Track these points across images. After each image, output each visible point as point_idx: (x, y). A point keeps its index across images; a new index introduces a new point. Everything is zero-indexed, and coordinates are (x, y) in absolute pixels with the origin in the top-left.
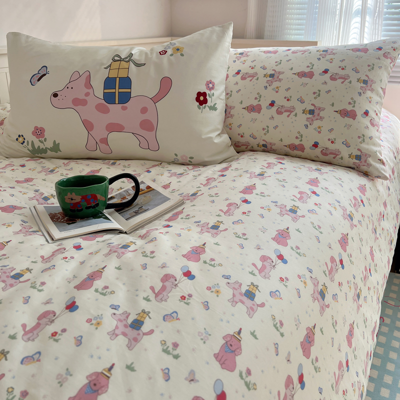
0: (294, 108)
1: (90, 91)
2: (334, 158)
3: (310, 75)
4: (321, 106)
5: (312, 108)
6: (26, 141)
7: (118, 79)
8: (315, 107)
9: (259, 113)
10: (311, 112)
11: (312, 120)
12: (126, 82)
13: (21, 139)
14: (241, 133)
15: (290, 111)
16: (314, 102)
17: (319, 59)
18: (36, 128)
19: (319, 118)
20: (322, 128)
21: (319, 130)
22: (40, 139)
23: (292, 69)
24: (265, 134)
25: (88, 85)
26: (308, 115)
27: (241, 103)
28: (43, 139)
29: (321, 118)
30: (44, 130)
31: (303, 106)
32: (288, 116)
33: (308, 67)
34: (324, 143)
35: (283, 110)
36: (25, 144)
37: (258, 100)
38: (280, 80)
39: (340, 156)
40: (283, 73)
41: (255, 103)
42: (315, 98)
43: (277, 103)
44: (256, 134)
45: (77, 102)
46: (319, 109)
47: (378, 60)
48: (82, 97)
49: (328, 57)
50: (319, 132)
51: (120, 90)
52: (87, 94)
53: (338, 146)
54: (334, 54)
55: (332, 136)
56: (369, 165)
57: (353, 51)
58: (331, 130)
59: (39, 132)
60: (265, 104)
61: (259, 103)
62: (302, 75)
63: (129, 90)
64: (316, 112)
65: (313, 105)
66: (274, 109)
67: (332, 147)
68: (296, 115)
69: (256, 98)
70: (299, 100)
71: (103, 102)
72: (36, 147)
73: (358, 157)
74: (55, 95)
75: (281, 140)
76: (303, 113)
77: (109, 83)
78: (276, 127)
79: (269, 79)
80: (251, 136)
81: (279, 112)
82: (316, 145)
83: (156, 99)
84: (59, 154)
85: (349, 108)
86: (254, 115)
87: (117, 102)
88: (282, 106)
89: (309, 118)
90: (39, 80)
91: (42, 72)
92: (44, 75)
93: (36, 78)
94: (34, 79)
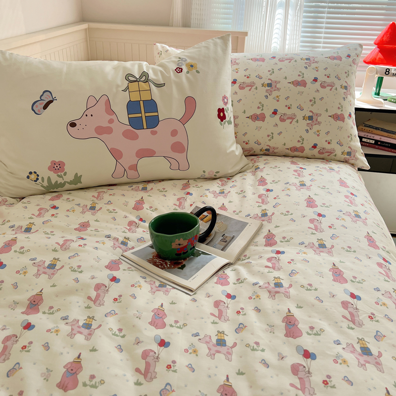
0: (295, 115)
1: (114, 117)
2: (329, 155)
3: (303, 84)
4: (318, 112)
5: (311, 114)
6: (40, 178)
7: (141, 102)
8: (313, 113)
9: (263, 121)
10: (310, 118)
11: (312, 125)
12: (151, 105)
13: (33, 177)
14: (246, 140)
15: (292, 118)
16: (312, 109)
17: (306, 68)
18: (54, 163)
19: (317, 123)
20: (320, 132)
21: (318, 133)
22: (59, 174)
23: (286, 78)
24: (270, 140)
25: (109, 110)
26: (308, 120)
27: (244, 112)
28: (62, 174)
29: (319, 123)
30: (64, 164)
31: (303, 113)
32: (291, 123)
33: (299, 75)
34: (322, 144)
35: (285, 118)
36: (40, 180)
37: (261, 109)
38: (278, 89)
39: (335, 154)
40: (280, 82)
41: (259, 112)
42: (312, 105)
43: (279, 112)
44: (260, 141)
45: (101, 131)
46: (317, 115)
47: (350, 67)
48: (105, 124)
49: (314, 65)
50: (318, 135)
51: (147, 115)
52: (111, 121)
53: (334, 146)
54: (316, 62)
55: (328, 139)
56: (357, 159)
57: (331, 59)
58: (328, 133)
59: (57, 167)
60: (268, 112)
61: (262, 112)
62: (296, 83)
63: (156, 114)
64: (315, 118)
65: (311, 111)
66: (277, 117)
67: (328, 147)
68: (297, 121)
69: (259, 108)
70: (299, 107)
71: (130, 128)
72: (53, 182)
73: (349, 154)
74: (73, 125)
75: (285, 144)
76: (304, 119)
77: (132, 107)
78: (280, 133)
79: (267, 88)
80: (256, 142)
81: (282, 120)
82: (315, 147)
83: (184, 120)
84: (79, 185)
85: (339, 112)
86: (259, 123)
87: (145, 127)
88: (284, 114)
89: (309, 124)
90: (45, 107)
91: (47, 98)
92: (51, 102)
93: (40, 106)
94: (37, 106)
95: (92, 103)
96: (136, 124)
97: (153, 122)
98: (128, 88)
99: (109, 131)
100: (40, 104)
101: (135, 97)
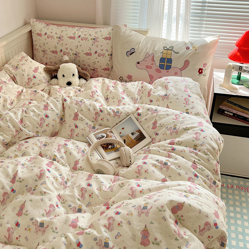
1: (154, 63)
7: (166, 59)
12: (170, 61)
13: (121, 79)
18: (129, 75)
25: (153, 60)
28: (131, 80)
30: (132, 77)
36: (123, 80)
45: (148, 67)
48: (150, 65)
51: (167, 64)
52: (152, 64)
59: (130, 77)
63: (171, 64)
71: (159, 68)
74: (138, 63)
77: (162, 60)
83: (182, 69)
87: (165, 69)
90: (131, 54)
91: (132, 51)
92: (133, 53)
93: (129, 53)
94: (128, 53)
95: (147, 56)
96: (161, 67)
97: (169, 67)
98: (163, 52)
99: (150, 68)
100: (130, 53)
101: (164, 56)
